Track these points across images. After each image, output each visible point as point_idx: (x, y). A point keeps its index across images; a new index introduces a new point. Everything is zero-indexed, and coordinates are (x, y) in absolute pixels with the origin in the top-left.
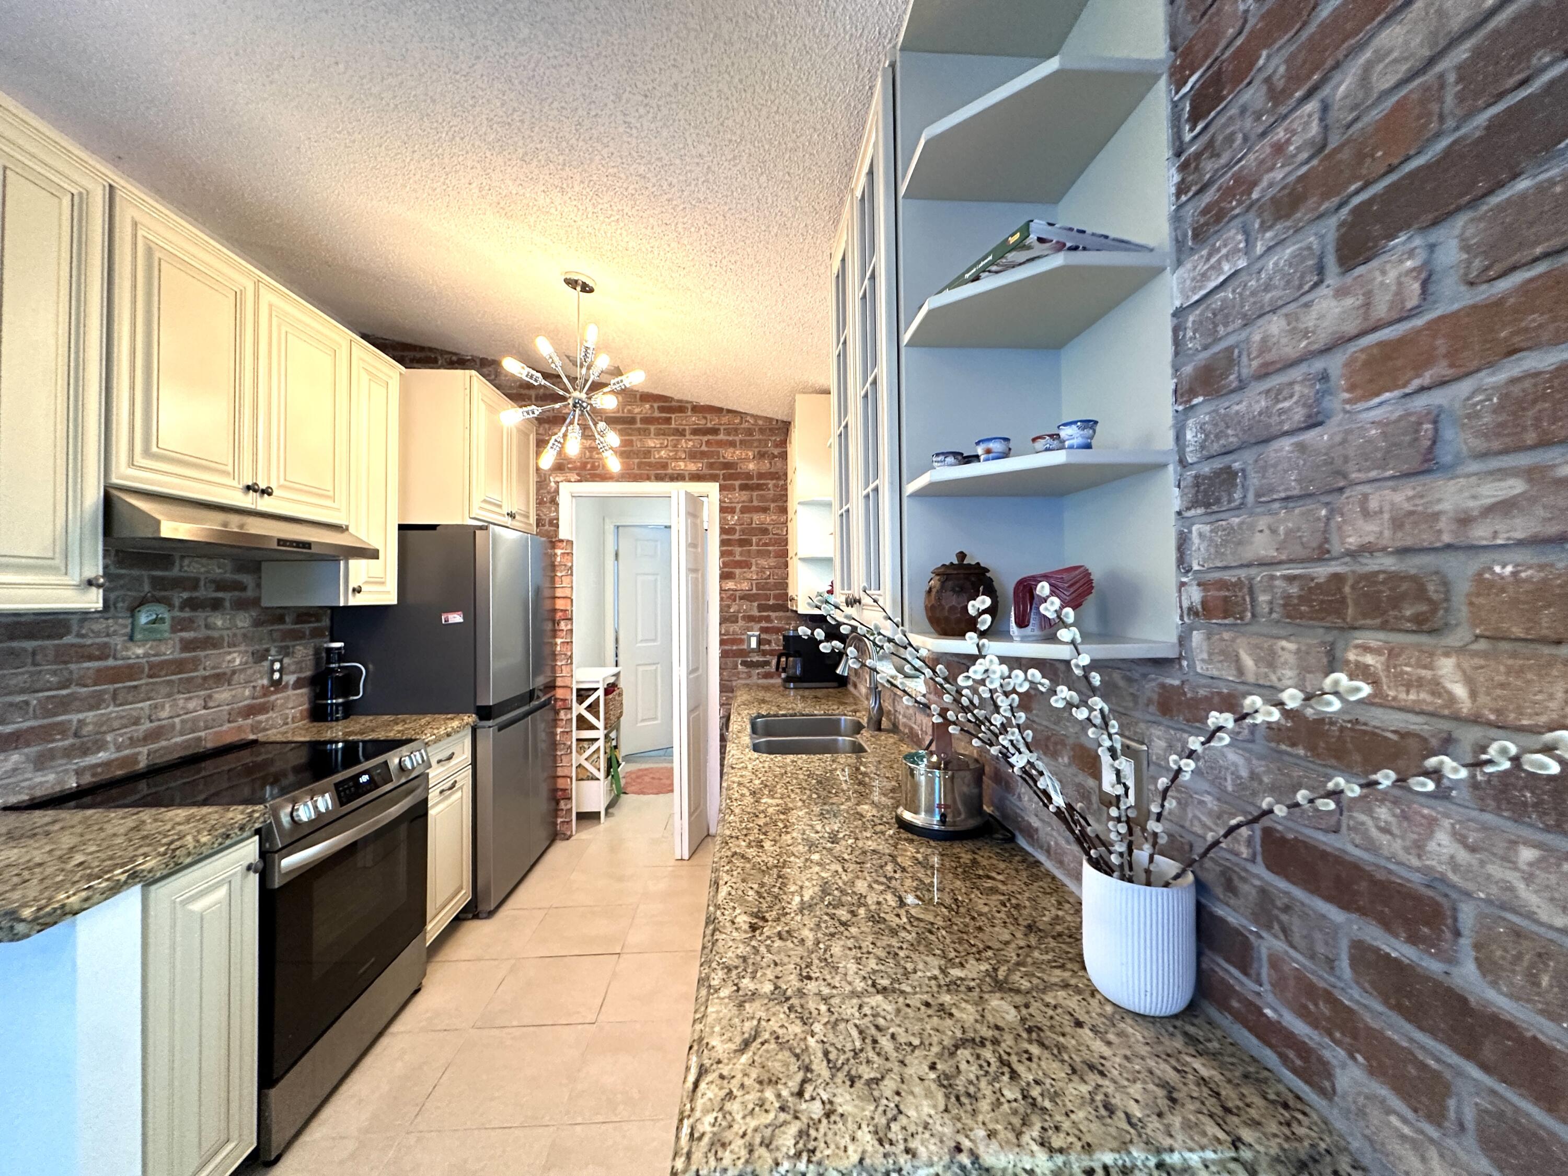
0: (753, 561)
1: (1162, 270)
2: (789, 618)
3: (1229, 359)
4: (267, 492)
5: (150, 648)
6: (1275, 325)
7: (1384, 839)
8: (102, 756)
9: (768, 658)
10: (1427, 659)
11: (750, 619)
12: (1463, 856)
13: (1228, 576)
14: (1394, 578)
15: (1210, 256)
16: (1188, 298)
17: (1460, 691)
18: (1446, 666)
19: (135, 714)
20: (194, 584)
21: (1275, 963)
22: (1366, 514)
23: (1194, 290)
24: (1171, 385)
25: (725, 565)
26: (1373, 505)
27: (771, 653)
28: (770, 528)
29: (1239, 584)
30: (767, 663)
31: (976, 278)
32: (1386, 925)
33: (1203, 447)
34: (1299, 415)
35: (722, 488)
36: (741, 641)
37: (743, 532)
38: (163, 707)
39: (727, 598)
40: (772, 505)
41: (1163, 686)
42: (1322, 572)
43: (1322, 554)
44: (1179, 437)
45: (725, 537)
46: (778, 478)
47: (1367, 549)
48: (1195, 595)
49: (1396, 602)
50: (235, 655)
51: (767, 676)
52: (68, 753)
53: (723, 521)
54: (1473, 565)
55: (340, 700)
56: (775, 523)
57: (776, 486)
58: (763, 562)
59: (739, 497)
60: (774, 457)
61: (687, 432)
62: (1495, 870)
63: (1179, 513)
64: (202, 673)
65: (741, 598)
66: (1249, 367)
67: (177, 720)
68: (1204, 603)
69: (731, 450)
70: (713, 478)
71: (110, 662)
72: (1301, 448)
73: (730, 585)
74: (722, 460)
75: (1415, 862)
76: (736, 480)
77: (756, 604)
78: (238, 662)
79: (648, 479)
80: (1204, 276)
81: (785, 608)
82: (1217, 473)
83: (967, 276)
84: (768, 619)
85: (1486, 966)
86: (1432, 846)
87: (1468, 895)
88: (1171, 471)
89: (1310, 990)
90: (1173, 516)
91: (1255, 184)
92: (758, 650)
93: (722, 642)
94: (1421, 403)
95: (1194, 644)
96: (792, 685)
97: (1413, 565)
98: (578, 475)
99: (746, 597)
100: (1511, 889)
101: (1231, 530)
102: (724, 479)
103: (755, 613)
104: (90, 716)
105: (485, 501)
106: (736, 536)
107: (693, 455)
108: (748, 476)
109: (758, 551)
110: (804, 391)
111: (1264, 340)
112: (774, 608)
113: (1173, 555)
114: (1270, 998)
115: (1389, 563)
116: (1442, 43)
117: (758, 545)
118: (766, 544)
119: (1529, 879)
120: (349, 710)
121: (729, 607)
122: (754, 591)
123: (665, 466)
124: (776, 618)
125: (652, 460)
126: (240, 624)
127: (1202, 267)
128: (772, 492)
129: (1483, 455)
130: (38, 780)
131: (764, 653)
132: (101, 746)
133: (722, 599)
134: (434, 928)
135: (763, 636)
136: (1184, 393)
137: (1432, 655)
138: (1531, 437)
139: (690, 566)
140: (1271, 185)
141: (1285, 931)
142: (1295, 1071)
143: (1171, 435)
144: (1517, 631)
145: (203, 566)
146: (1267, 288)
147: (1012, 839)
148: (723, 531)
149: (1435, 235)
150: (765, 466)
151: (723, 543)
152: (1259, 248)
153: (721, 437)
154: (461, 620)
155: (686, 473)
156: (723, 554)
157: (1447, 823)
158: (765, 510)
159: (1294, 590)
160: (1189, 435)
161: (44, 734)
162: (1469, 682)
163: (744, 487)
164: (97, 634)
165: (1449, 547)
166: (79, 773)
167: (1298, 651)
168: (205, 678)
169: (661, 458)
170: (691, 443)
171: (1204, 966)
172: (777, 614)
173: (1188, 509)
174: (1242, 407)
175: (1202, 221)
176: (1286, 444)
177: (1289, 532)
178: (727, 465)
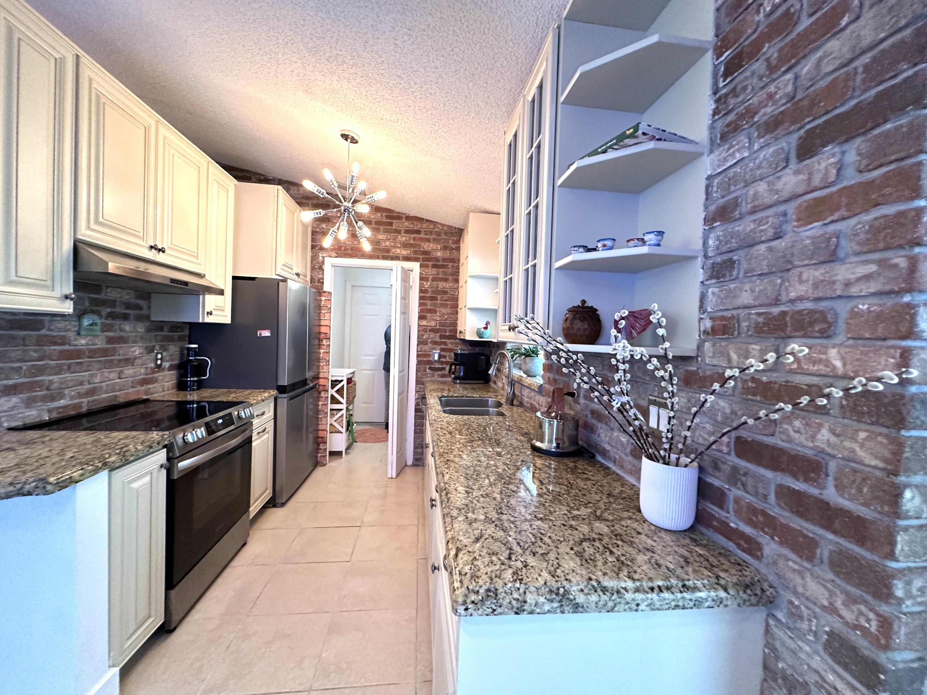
0: (438, 309)
1: (702, 154)
2: (457, 343)
3: (736, 203)
4: (162, 250)
5: (89, 340)
6: (762, 187)
7: (797, 436)
8: (63, 402)
9: (444, 366)
10: (824, 350)
11: (435, 343)
12: (833, 439)
13: (728, 314)
14: (811, 312)
15: (729, 149)
16: (715, 170)
17: (838, 364)
18: (833, 353)
19: (80, 378)
20: (112, 303)
21: (737, 501)
22: (801, 282)
23: (719, 166)
24: (703, 216)
25: (421, 311)
26: (805, 277)
27: (446, 363)
28: (449, 290)
29: (733, 317)
30: (444, 369)
31: (605, 152)
32: (795, 476)
33: (718, 248)
34: (770, 233)
35: (421, 266)
36: (429, 356)
37: (433, 292)
38: (96, 377)
39: (422, 330)
40: (450, 278)
41: (687, 371)
42: (776, 310)
43: (776, 302)
44: (705, 243)
45: (422, 295)
46: (454, 262)
47: (800, 299)
48: (708, 324)
49: (811, 324)
50: (136, 348)
51: (443, 376)
52: (44, 399)
53: (421, 285)
54: (850, 305)
55: (196, 379)
56: (451, 288)
57: (453, 266)
58: (443, 310)
59: (431, 272)
60: (453, 249)
61: (402, 232)
62: (847, 444)
63: (702, 282)
64: (117, 357)
65: (430, 331)
66: (745, 207)
67: (104, 384)
68: (713, 328)
69: (428, 244)
70: (416, 260)
71: (67, 347)
72: (770, 249)
73: (424, 323)
74: (422, 249)
75: (810, 444)
76: (430, 261)
77: (438, 334)
78: (137, 352)
79: (378, 258)
80: (725, 160)
81: (455, 337)
82: (725, 262)
83: (600, 150)
84: (445, 343)
85: (840, 488)
86: (819, 436)
87: (834, 457)
88: (700, 261)
89: (753, 510)
90: (699, 284)
91: (756, 113)
92: (439, 361)
93: (418, 356)
94: (831, 228)
95: (705, 349)
96: (458, 381)
97: (823, 305)
98: (336, 253)
99: (433, 330)
100: (853, 451)
101: (730, 291)
102: (423, 261)
103: (438, 339)
104: (55, 378)
105: (284, 265)
106: (429, 295)
107: (405, 245)
108: (437, 259)
109: (441, 304)
110: (474, 212)
111: (756, 194)
112: (449, 337)
113: (697, 303)
114: (733, 518)
115: (810, 305)
116: (858, 52)
117: (441, 300)
118: (445, 300)
119: (862, 446)
120: (200, 385)
121: (423, 335)
122: (438, 327)
123: (388, 251)
124: (450, 343)
125: (381, 247)
126: (139, 330)
127: (724, 155)
128: (450, 270)
129: (858, 254)
130: (27, 414)
131: (442, 363)
132: (62, 397)
133: (419, 331)
134: (254, 509)
135: (442, 353)
136: (709, 221)
137: (826, 347)
138: (881, 245)
139: (403, 310)
140: (765, 114)
141: (744, 485)
142: (743, 550)
143: (701, 242)
144: (867, 335)
145: (119, 293)
146: (759, 167)
147: (593, 457)
148: (421, 291)
149: (845, 147)
150: (447, 254)
151: (421, 298)
152: (756, 147)
153: (422, 235)
154: (269, 335)
155: (401, 256)
156: (420, 305)
157: (827, 425)
158: (446, 280)
159: (761, 320)
160: (711, 242)
161: (31, 387)
162: (843, 359)
163: (434, 266)
164: (60, 330)
165: (839, 297)
166: (50, 411)
167: (761, 349)
168: (120, 360)
169: (386, 246)
170: (404, 238)
171: (700, 508)
172: (451, 341)
173: (707, 280)
174: (740, 228)
175: (726, 130)
176: (762, 247)
177: (760, 292)
178: (426, 253)
